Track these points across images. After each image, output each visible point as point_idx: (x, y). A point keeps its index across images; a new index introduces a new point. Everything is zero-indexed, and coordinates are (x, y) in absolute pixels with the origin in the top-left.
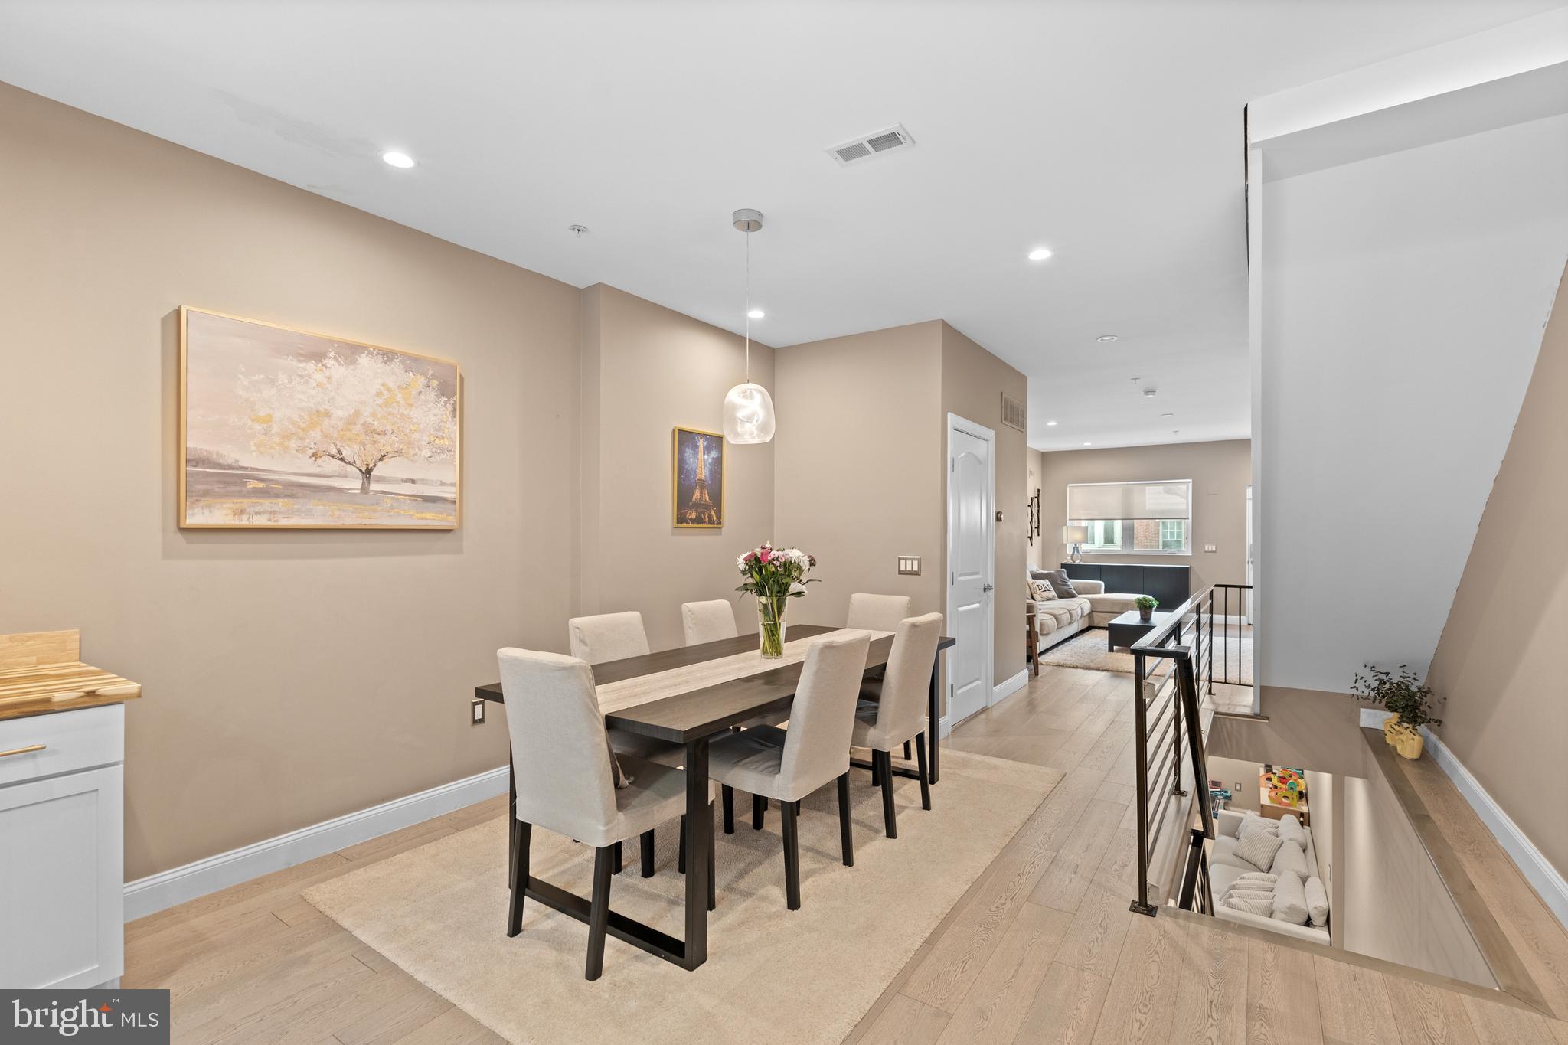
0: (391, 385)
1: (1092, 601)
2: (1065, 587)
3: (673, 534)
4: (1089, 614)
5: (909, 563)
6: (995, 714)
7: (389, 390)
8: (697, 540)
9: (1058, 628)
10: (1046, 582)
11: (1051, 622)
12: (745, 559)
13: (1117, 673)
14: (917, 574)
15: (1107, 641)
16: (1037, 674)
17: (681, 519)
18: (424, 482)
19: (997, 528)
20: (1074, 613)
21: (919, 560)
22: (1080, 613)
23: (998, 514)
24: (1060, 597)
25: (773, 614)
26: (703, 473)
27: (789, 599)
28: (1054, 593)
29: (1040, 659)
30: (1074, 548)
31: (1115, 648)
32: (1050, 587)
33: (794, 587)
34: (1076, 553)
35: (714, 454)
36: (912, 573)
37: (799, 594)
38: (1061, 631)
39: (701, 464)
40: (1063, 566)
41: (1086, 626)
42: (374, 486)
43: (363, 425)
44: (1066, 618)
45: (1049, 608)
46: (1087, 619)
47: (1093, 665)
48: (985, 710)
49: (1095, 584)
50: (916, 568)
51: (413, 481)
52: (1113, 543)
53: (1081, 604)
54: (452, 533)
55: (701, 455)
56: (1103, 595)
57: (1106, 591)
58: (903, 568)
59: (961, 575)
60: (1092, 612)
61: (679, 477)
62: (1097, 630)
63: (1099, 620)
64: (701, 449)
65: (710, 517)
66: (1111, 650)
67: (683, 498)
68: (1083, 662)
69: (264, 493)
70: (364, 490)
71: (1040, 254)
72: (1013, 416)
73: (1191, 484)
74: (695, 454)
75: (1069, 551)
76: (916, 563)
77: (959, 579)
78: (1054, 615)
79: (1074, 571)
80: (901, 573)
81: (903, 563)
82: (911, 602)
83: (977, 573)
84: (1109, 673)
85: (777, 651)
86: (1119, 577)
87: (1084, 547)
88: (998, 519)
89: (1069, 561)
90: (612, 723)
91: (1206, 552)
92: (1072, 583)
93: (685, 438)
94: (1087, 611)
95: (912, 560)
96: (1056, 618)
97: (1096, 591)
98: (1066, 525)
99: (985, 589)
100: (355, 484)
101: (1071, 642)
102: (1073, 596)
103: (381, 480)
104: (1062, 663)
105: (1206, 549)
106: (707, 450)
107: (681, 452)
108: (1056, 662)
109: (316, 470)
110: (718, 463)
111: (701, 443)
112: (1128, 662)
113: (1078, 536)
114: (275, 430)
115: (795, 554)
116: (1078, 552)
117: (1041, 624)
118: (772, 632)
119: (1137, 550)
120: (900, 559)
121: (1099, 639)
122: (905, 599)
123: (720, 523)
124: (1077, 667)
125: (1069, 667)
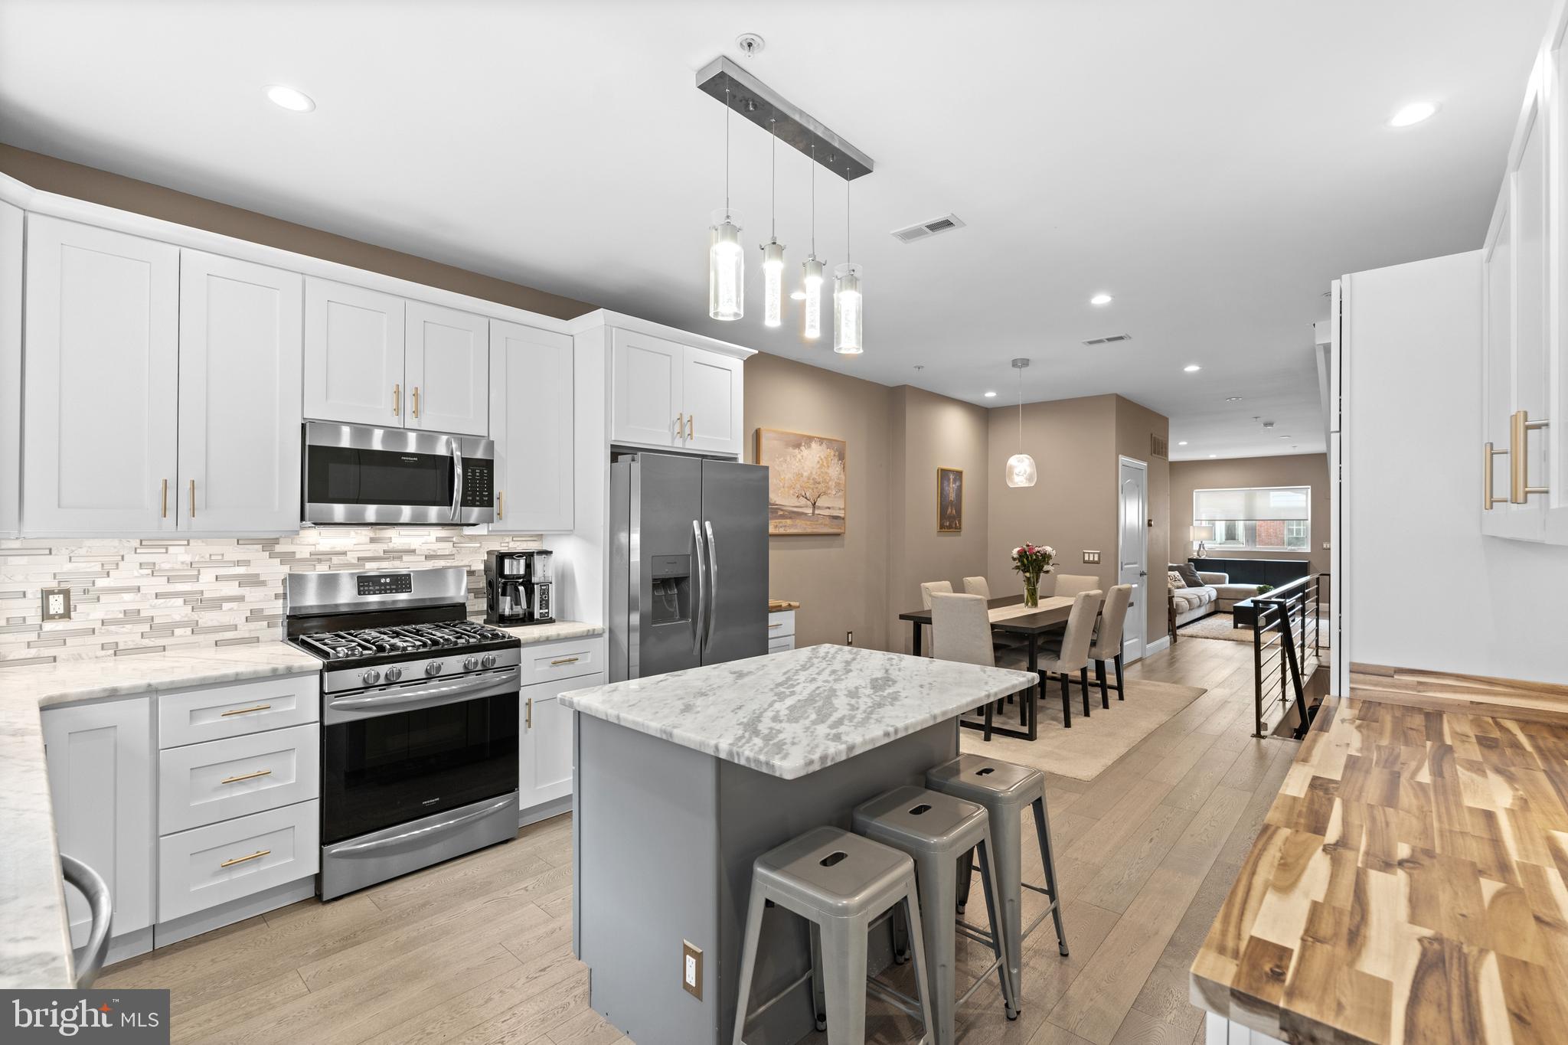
0: (822, 457)
1: (1218, 590)
2: (1193, 578)
3: (938, 536)
4: (1215, 600)
5: (1091, 555)
6: (1148, 662)
7: (821, 459)
8: (949, 540)
9: (1190, 610)
10: (1177, 573)
11: (1185, 604)
12: (1018, 552)
13: (1241, 642)
14: (1097, 563)
15: (1232, 622)
16: (1175, 641)
17: (942, 526)
18: (833, 508)
19: (1149, 531)
20: (1202, 598)
21: (1099, 554)
22: (1207, 599)
23: (1150, 521)
24: (1189, 586)
25: (1032, 584)
26: (952, 496)
27: (1042, 574)
28: (1183, 583)
29: (1179, 632)
30: (1200, 545)
31: (1240, 625)
32: (1180, 577)
33: (1046, 568)
34: (1202, 549)
35: (958, 484)
36: (1094, 562)
37: (1047, 572)
38: (1192, 612)
39: (951, 491)
40: (1190, 560)
41: (1212, 610)
42: (817, 512)
43: (813, 479)
44: (1196, 602)
45: (1183, 594)
46: (1213, 604)
47: (1221, 637)
48: (1140, 660)
49: (1220, 576)
50: (1096, 559)
51: (829, 508)
52: (1235, 539)
53: (1209, 592)
54: (840, 537)
55: (951, 485)
56: (1227, 585)
57: (1230, 583)
58: (1086, 558)
59: (1126, 564)
60: (1218, 599)
61: (941, 498)
62: (1222, 614)
63: (1223, 604)
64: (952, 480)
65: (956, 524)
66: (1236, 627)
67: (943, 514)
68: (1215, 634)
69: (783, 517)
70: (813, 513)
71: (1192, 369)
72: (1159, 447)
73: (1310, 491)
74: (949, 484)
75: (1196, 547)
76: (1096, 556)
77: (1126, 566)
78: (1187, 599)
79: (1202, 564)
80: (1085, 562)
81: (1086, 555)
82: (1100, 580)
83: (1135, 563)
84: (1234, 642)
85: (1035, 604)
86: (1241, 569)
87: (1208, 545)
88: (1150, 525)
89: (1195, 556)
90: (993, 626)
91: (1324, 549)
92: (1200, 575)
93: (944, 474)
94: (1213, 598)
95: (1094, 553)
96: (1188, 602)
97: (1221, 581)
98: (1192, 525)
99: (1141, 575)
100: (809, 511)
101: (1200, 621)
102: (1200, 585)
103: (819, 508)
104: (1195, 635)
105: (1325, 546)
106: (955, 481)
107: (942, 483)
108: (1190, 634)
109: (798, 504)
110: (960, 488)
111: (952, 477)
112: (1250, 635)
113: (1204, 534)
114: (786, 485)
115: (1048, 549)
116: (1204, 548)
117: (1176, 605)
118: (1033, 593)
119: (1259, 548)
120: (1084, 553)
121: (1227, 621)
122: (1096, 578)
123: (960, 528)
124: (1208, 638)
125: (1201, 638)
